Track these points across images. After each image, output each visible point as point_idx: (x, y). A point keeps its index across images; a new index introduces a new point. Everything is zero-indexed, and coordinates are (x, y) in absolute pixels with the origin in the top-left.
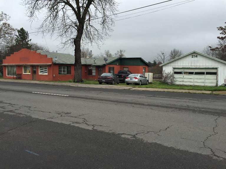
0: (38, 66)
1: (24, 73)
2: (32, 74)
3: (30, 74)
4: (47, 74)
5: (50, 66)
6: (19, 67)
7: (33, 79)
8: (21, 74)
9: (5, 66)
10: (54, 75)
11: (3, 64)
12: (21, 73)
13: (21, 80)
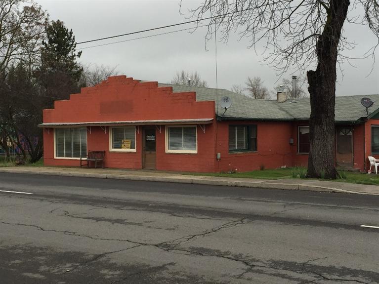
0: (163, 126)
1: (112, 150)
2: (141, 151)
3: (134, 150)
4: (195, 152)
5: (208, 125)
6: (97, 130)
7: (144, 168)
8: (105, 152)
9: (51, 129)
10: (219, 155)
11: (44, 124)
12: (103, 150)
13: (104, 171)
